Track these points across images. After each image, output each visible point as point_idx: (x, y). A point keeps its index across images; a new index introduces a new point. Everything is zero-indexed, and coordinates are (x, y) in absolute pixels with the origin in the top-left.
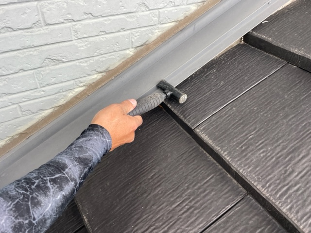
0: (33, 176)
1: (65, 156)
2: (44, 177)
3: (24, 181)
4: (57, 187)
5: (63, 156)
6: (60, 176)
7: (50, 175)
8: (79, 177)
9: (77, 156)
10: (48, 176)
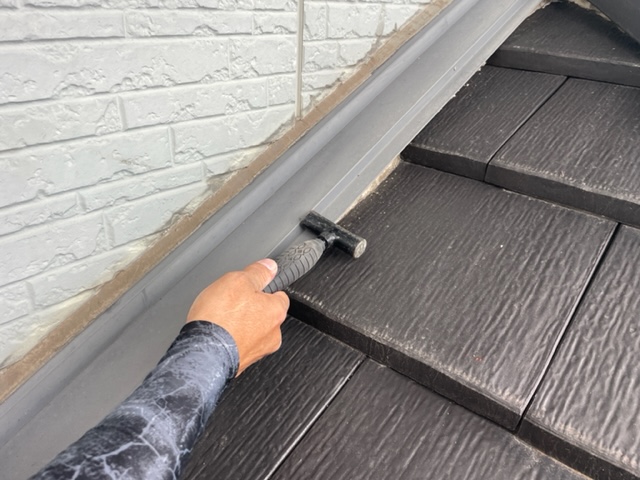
0: (66, 460)
1: (137, 401)
2: (94, 455)
3: (48, 474)
4: (129, 472)
5: (131, 404)
6: (133, 447)
7: (106, 448)
8: (178, 443)
9: (164, 396)
10: (104, 453)
